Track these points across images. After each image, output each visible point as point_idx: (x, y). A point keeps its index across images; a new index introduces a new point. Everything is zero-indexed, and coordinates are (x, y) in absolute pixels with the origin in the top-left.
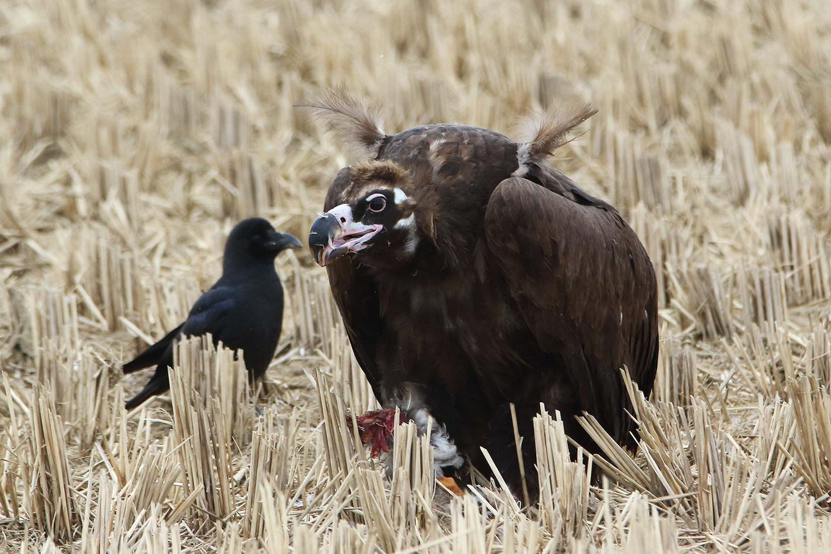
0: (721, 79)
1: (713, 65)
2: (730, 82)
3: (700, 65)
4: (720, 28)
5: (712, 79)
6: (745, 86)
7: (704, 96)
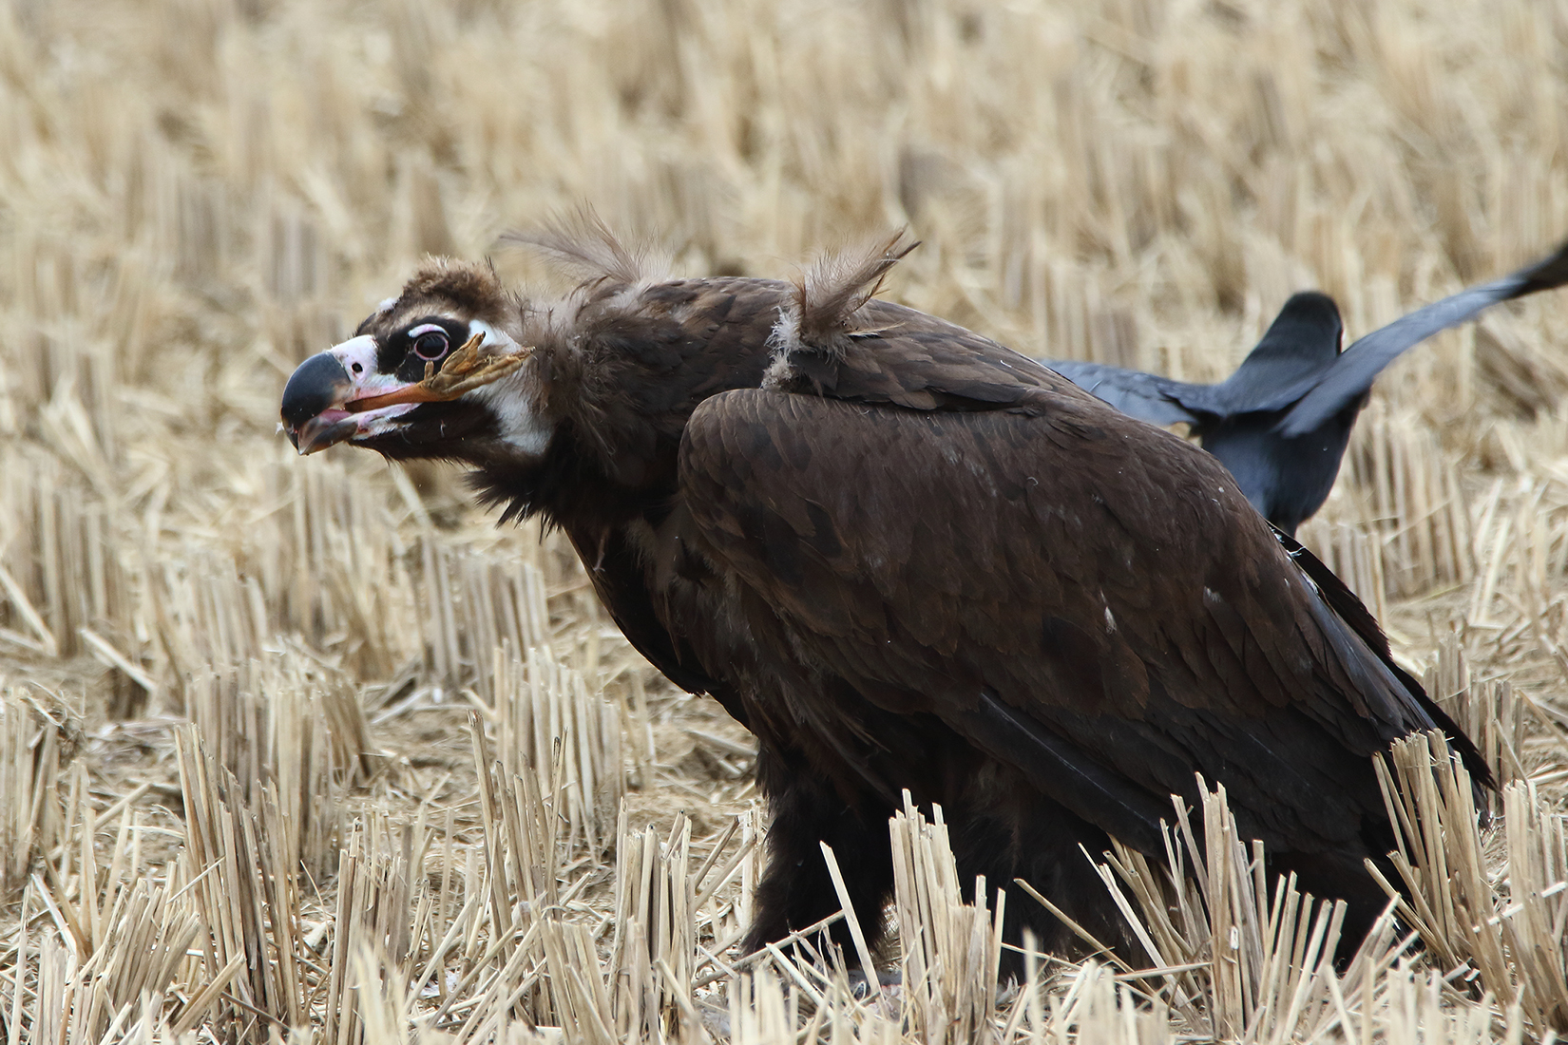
0: (1256, 156)
1: (1239, 128)
2: (1273, 161)
3: (1215, 129)
4: (1253, 55)
5: (1238, 155)
6: (1302, 169)
7: (1222, 188)
